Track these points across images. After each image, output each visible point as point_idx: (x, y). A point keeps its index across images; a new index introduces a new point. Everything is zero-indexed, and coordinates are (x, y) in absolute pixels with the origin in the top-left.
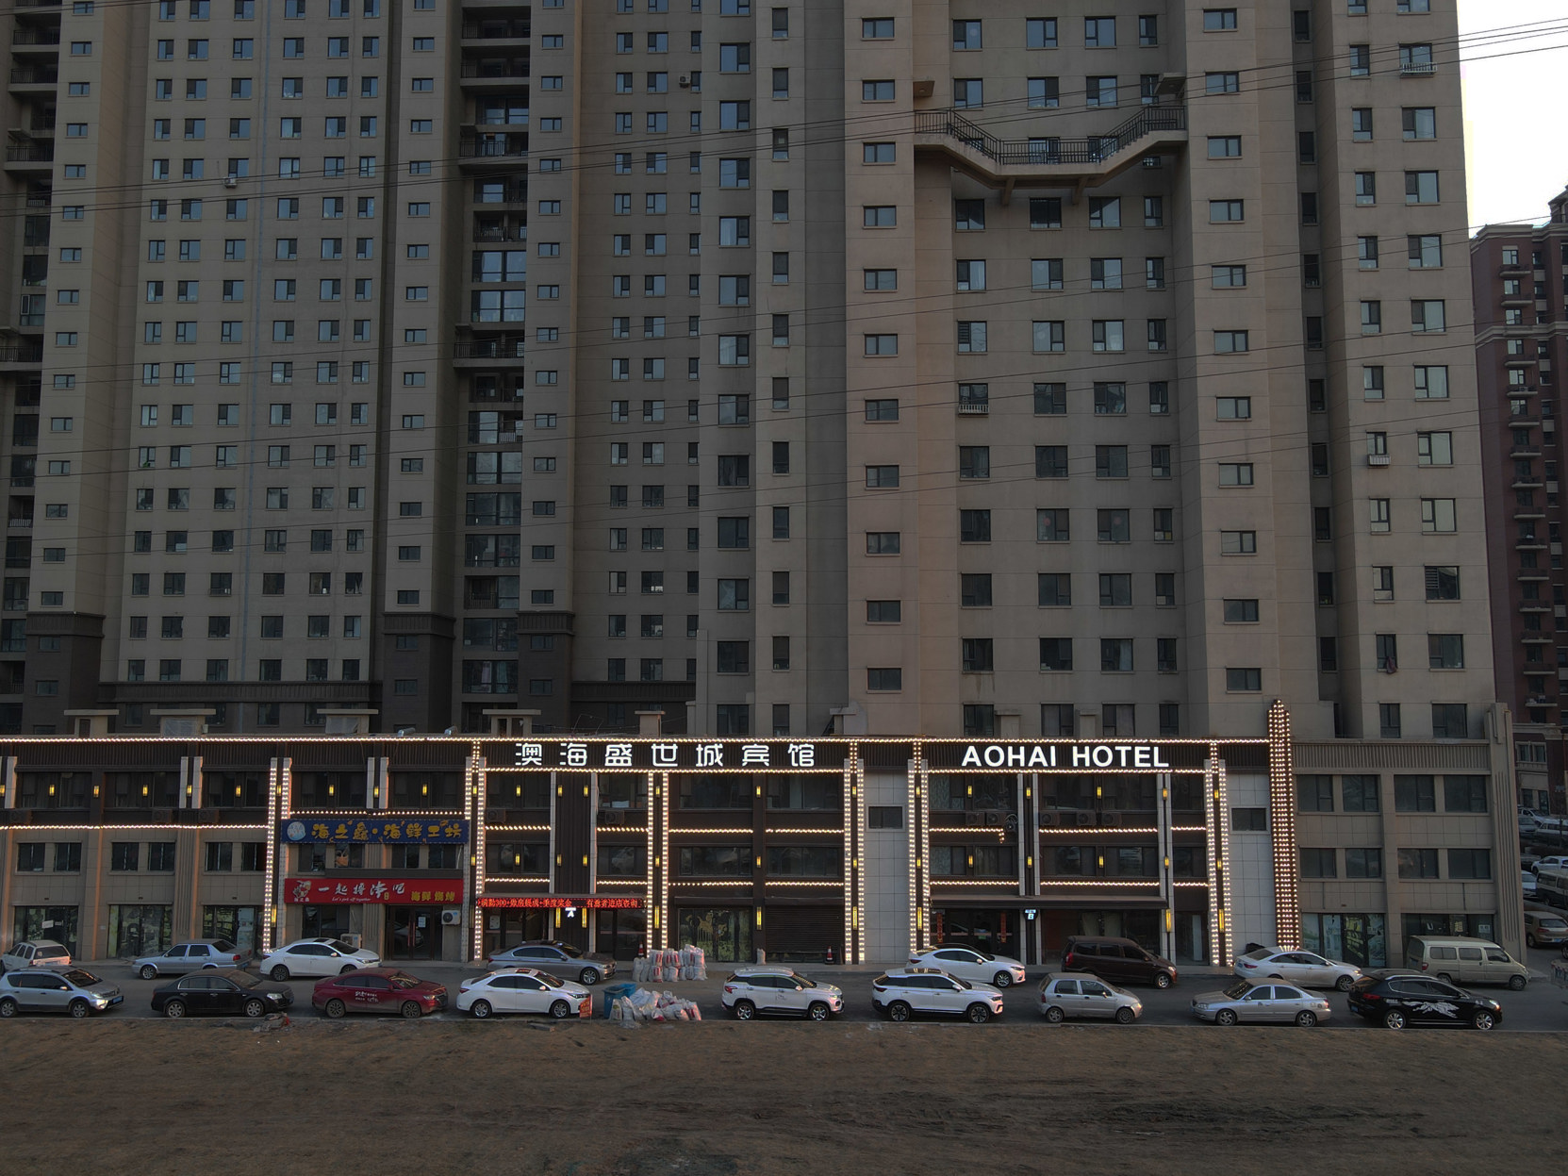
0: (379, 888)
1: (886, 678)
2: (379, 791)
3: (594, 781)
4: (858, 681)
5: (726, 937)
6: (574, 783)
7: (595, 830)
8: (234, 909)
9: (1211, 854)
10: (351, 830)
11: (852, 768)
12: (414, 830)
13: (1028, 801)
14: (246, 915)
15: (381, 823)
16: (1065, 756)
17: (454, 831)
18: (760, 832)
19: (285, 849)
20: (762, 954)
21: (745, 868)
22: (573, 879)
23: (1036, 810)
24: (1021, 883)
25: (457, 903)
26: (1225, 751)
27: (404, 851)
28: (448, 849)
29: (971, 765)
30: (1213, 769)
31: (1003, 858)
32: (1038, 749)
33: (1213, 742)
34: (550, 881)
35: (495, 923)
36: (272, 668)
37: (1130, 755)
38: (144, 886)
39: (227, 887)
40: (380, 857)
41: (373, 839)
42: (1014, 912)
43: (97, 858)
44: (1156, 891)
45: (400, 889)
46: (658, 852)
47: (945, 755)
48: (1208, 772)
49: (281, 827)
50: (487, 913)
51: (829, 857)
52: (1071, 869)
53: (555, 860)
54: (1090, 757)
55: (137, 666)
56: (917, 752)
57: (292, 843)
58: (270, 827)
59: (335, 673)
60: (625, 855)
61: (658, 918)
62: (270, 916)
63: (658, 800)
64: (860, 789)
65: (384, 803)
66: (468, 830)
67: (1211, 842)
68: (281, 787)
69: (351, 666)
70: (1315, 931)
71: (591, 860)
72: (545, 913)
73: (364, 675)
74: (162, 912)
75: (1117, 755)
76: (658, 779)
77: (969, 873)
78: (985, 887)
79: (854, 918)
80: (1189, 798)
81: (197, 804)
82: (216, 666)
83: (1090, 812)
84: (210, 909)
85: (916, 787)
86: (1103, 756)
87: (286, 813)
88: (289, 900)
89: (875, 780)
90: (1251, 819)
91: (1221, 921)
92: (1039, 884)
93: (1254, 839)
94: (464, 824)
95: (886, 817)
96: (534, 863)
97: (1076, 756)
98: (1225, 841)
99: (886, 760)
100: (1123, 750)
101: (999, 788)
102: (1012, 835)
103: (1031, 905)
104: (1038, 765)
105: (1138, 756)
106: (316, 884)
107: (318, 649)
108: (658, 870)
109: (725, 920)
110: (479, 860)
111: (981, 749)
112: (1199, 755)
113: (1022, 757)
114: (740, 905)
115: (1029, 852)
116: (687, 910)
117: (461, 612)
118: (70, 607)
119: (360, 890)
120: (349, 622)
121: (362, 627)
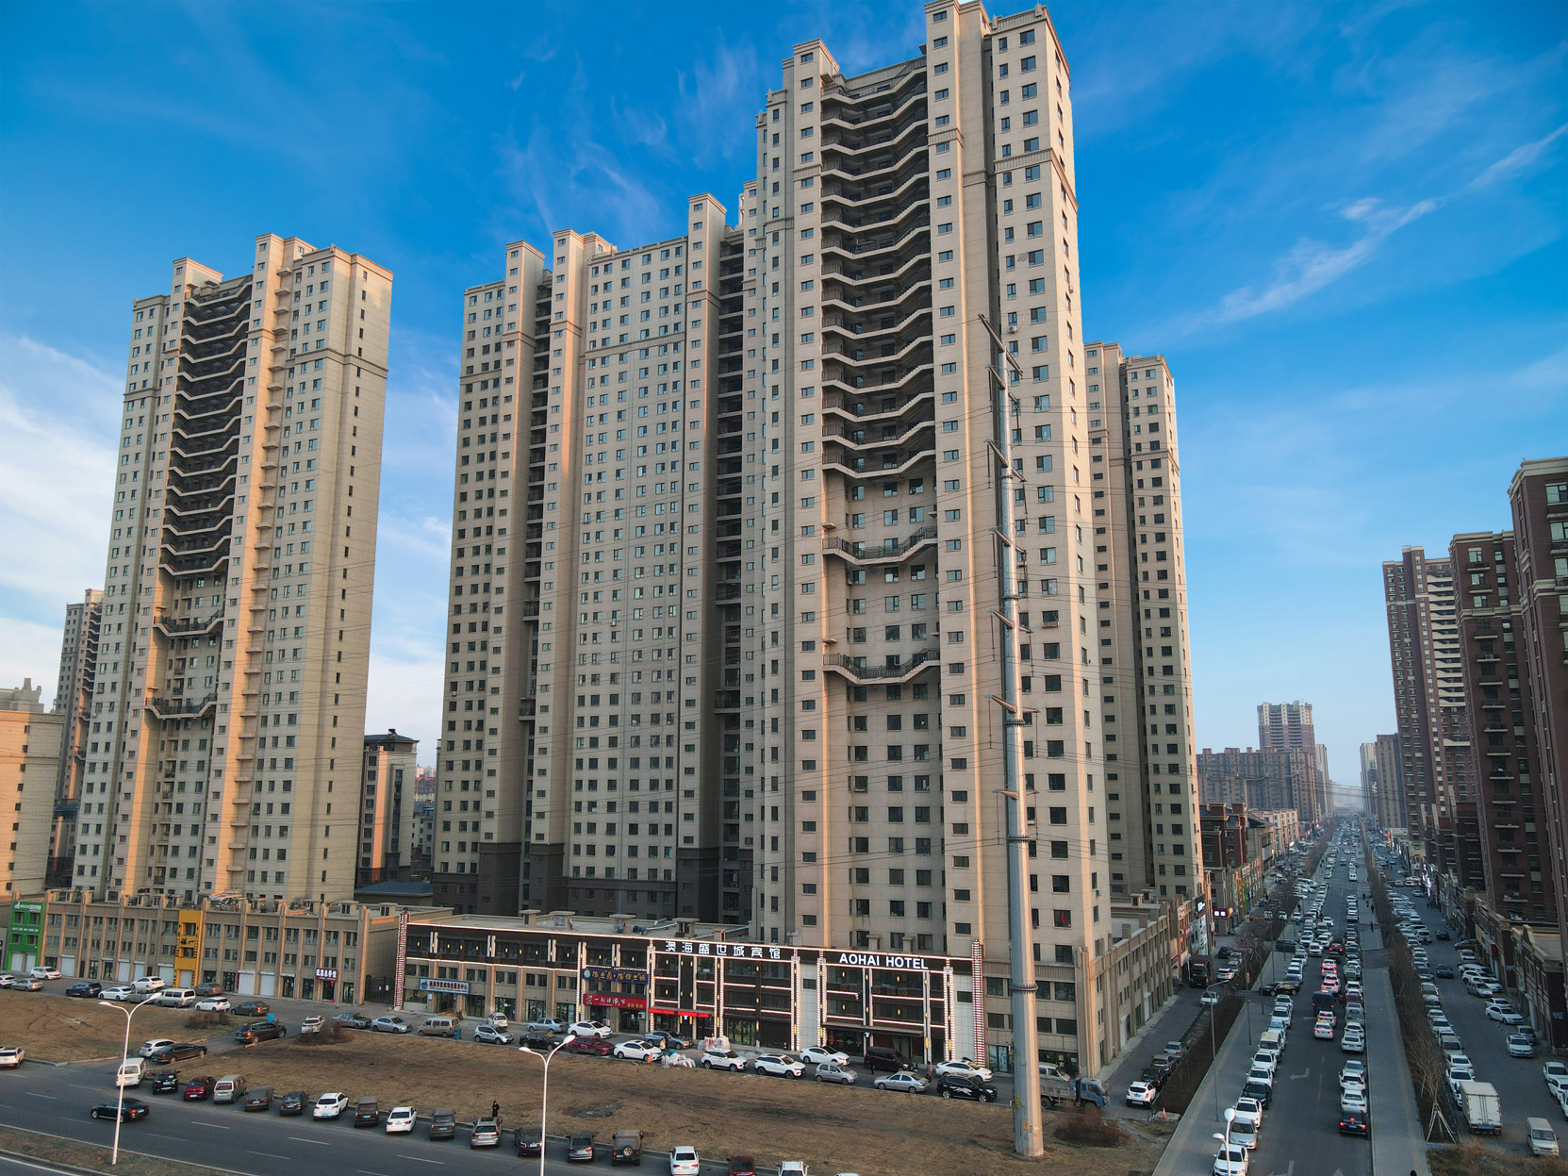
0: (616, 1001)
1: (810, 920)
2: (617, 959)
3: (695, 960)
4: (799, 921)
5: (747, 1033)
6: (688, 960)
7: (695, 982)
8: (567, 1005)
9: (946, 1013)
10: (606, 974)
11: (795, 960)
12: (628, 976)
13: (867, 982)
14: (571, 1008)
15: (617, 972)
16: (883, 959)
17: (642, 978)
18: (758, 987)
19: (584, 981)
20: (758, 1043)
21: (752, 1003)
22: (687, 1002)
23: (871, 985)
24: (864, 1020)
25: (644, 1010)
26: (953, 963)
27: (625, 984)
28: (641, 986)
29: (843, 962)
30: (947, 971)
31: (855, 1008)
32: (871, 957)
33: (948, 959)
34: (678, 1002)
35: (659, 1020)
36: (633, 871)
37: (911, 962)
38: (536, 993)
39: (563, 996)
40: (617, 988)
41: (614, 979)
42: (861, 1033)
43: (522, 979)
44: (922, 1028)
45: (623, 1001)
46: (719, 993)
47: (832, 957)
48: (945, 973)
49: (582, 971)
50: (656, 1015)
51: (785, 1000)
52: (889, 1016)
53: (680, 994)
54: (895, 962)
55: (577, 869)
56: (821, 954)
57: (586, 979)
58: (578, 971)
59: (661, 876)
60: (706, 994)
61: (719, 1023)
62: (579, 1009)
63: (719, 970)
64: (799, 971)
65: (618, 964)
66: (648, 977)
67: (946, 1007)
68: (582, 955)
69: (667, 873)
70: (995, 1054)
71: (695, 995)
72: (676, 1016)
73: (673, 879)
74: (542, 1003)
75: (905, 962)
76: (719, 960)
77: (843, 1013)
78: (848, 1021)
79: (795, 1030)
80: (937, 982)
81: (554, 960)
82: (609, 871)
83: (893, 987)
84: (559, 1004)
85: (820, 971)
86: (899, 962)
87: (584, 966)
88: (585, 1003)
89: (805, 967)
90: (965, 997)
91: (951, 1045)
92: (872, 1021)
93: (965, 1005)
94: (646, 976)
95: (809, 984)
96: (673, 996)
97: (888, 961)
98: (952, 1007)
99: (808, 958)
100: (908, 960)
101: (856, 974)
102: (861, 996)
103: (867, 1030)
104: (871, 964)
105: (915, 963)
106: (594, 997)
107: (653, 863)
108: (719, 1001)
109: (746, 1026)
110: (652, 991)
111: (847, 955)
112: (941, 964)
113: (864, 960)
114: (748, 1020)
115: (868, 1005)
116: (730, 1020)
117: (722, 844)
118: (546, 841)
119: (609, 1000)
120: (667, 849)
121: (673, 853)
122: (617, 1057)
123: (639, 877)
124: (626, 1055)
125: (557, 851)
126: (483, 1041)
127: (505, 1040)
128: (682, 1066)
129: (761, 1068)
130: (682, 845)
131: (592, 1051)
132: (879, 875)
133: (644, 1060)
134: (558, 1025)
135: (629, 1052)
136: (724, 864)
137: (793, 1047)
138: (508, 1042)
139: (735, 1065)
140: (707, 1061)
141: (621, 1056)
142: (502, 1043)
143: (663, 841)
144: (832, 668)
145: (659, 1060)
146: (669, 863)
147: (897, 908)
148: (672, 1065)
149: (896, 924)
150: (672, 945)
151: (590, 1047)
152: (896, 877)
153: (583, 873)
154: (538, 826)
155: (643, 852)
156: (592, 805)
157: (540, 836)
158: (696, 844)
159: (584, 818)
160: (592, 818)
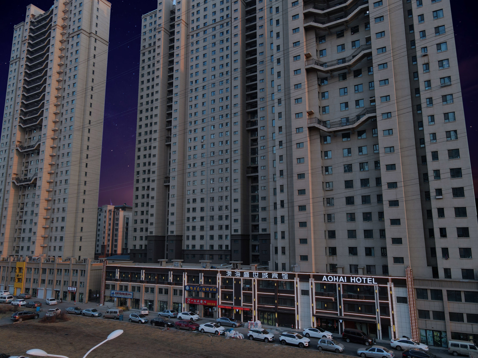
0: (202, 301)
1: (304, 258)
2: (202, 280)
3: (242, 280)
4: (298, 258)
5: (270, 319)
6: (238, 280)
7: (242, 292)
8: (178, 303)
9: (390, 309)
10: (197, 288)
11: (296, 280)
12: (208, 289)
13: (339, 291)
14: (180, 305)
15: (202, 287)
16: (348, 279)
17: (215, 290)
18: (276, 294)
19: (186, 292)
20: (277, 324)
21: (273, 303)
22: (238, 302)
23: (342, 293)
24: (338, 312)
25: (216, 306)
26: (393, 280)
27: (206, 293)
28: (214, 294)
29: (325, 280)
30: (390, 285)
31: (333, 306)
32: (341, 277)
33: (390, 278)
34: (233, 302)
35: (224, 311)
36: (212, 246)
37: (366, 280)
38: (163, 297)
39: (176, 299)
40: (202, 295)
41: (201, 291)
42: (337, 320)
43: (156, 291)
44: (375, 318)
45: (205, 302)
46: (255, 297)
47: (318, 278)
48: (388, 286)
49: (185, 287)
50: (222, 309)
51: (292, 301)
52: (353, 310)
53: (234, 298)
54: (355, 280)
55: (188, 246)
56: (311, 277)
57: (187, 291)
58: (183, 287)
59: (224, 248)
60: (248, 298)
61: (255, 313)
62: (183, 306)
63: (254, 285)
64: (299, 286)
65: (203, 283)
66: (217, 290)
67: (390, 306)
68: (185, 279)
69: (227, 246)
70: (424, 335)
71: (242, 298)
72: (232, 310)
73: (229, 249)
74: (166, 303)
75: (363, 280)
76: (254, 280)
77: (326, 309)
78: (329, 313)
79: (298, 318)
80: (384, 292)
81: (172, 281)
82: (202, 246)
83: (355, 294)
84: (174, 303)
85: (311, 285)
86: (359, 280)
87: (186, 284)
88: (186, 302)
89: (302, 283)
90: (402, 300)
91: (395, 328)
92: (343, 313)
93: (403, 306)
94: (217, 289)
95: (305, 293)
96: (231, 299)
97: (352, 280)
98: (394, 306)
99: (304, 278)
100: (364, 278)
101: (332, 287)
102: (336, 299)
103: (341, 319)
104: (342, 282)
105: (368, 281)
106: (191, 299)
107: (220, 242)
108: (255, 302)
109: (270, 315)
110: (220, 297)
111: (327, 276)
112: (386, 281)
113: (337, 279)
114: (271, 312)
115: (340, 304)
116: (261, 312)
117: (251, 233)
118: (175, 234)
119: (198, 301)
120: (226, 236)
121: (229, 237)
122: (201, 331)
123: (214, 249)
124: (205, 330)
125: (179, 239)
126: (133, 321)
127: (143, 321)
128: (236, 338)
129: (283, 341)
130: (233, 233)
131: (187, 328)
132: (342, 234)
133: (215, 334)
134: (173, 313)
135: (207, 329)
136: (252, 242)
137: (297, 327)
138: (145, 323)
139: (267, 339)
140: (251, 336)
141: (202, 331)
142: (142, 323)
143: (224, 232)
144: (312, 125)
145: (223, 334)
146: (228, 242)
147: (353, 251)
148: (231, 337)
149: (353, 260)
150: (229, 273)
151: (186, 326)
152: (352, 234)
153: (190, 248)
154: (171, 228)
155: (216, 238)
156: (194, 218)
157: (172, 232)
158: (239, 233)
159: (191, 224)
160: (194, 224)
